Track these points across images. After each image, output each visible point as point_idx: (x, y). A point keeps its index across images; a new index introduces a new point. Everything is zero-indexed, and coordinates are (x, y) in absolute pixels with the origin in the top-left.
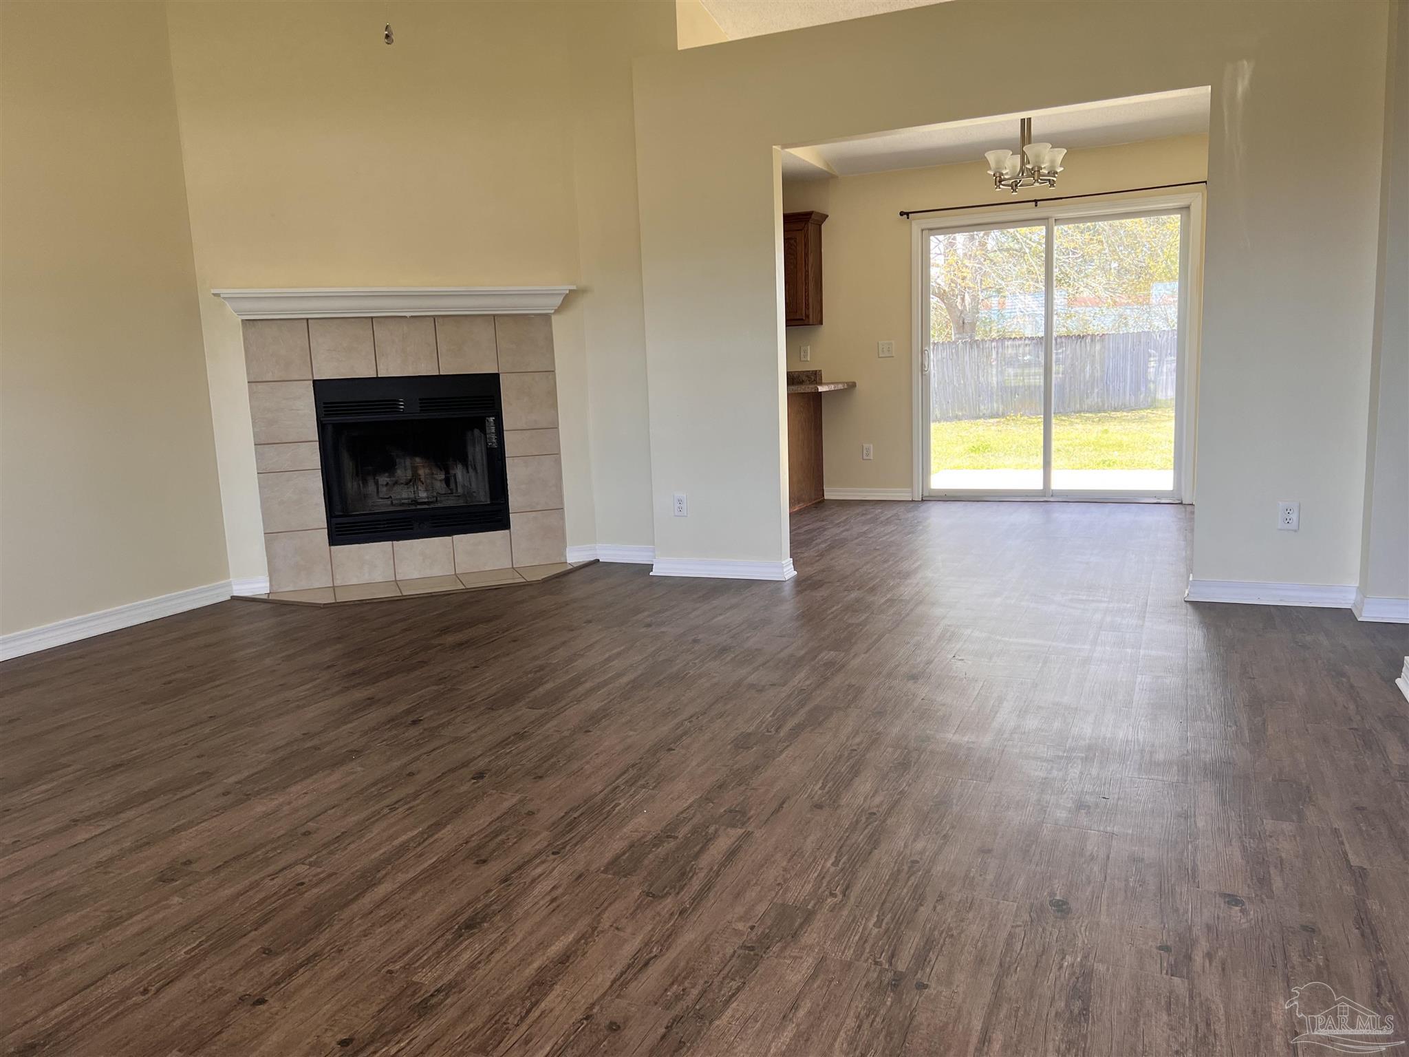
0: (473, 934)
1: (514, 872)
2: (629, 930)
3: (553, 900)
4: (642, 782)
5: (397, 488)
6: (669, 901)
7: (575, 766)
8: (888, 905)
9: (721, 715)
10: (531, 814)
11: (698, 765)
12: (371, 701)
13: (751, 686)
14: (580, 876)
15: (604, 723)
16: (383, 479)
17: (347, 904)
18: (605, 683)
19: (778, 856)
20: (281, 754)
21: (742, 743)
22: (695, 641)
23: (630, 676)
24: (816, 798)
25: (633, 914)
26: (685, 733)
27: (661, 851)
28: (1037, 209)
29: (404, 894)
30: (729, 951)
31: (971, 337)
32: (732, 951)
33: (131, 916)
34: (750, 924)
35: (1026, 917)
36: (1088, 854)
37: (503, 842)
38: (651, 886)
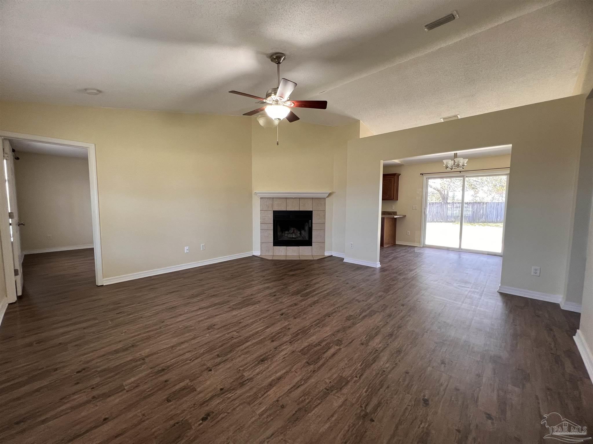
0: (262, 363)
1: (278, 346)
2: (299, 373)
3: (284, 358)
4: (319, 325)
5: (289, 234)
6: (312, 366)
7: (305, 316)
8: (371, 385)
9: (346, 308)
10: (289, 329)
11: (335, 323)
12: (268, 288)
13: (357, 300)
14: (293, 352)
15: (316, 304)
16: (286, 232)
17: (239, 346)
18: (321, 292)
19: (346, 359)
20: (245, 298)
21: (348, 318)
22: (347, 283)
23: (328, 291)
24: (362, 341)
25: (301, 368)
26: (335, 312)
27: (316, 349)
28: (460, 174)
29: (252, 346)
30: (321, 389)
31: (446, 201)
32: (322, 389)
33: (198, 337)
34: (330, 381)
35: (413, 403)
36: (441, 382)
37: (279, 336)
38: (309, 360)
